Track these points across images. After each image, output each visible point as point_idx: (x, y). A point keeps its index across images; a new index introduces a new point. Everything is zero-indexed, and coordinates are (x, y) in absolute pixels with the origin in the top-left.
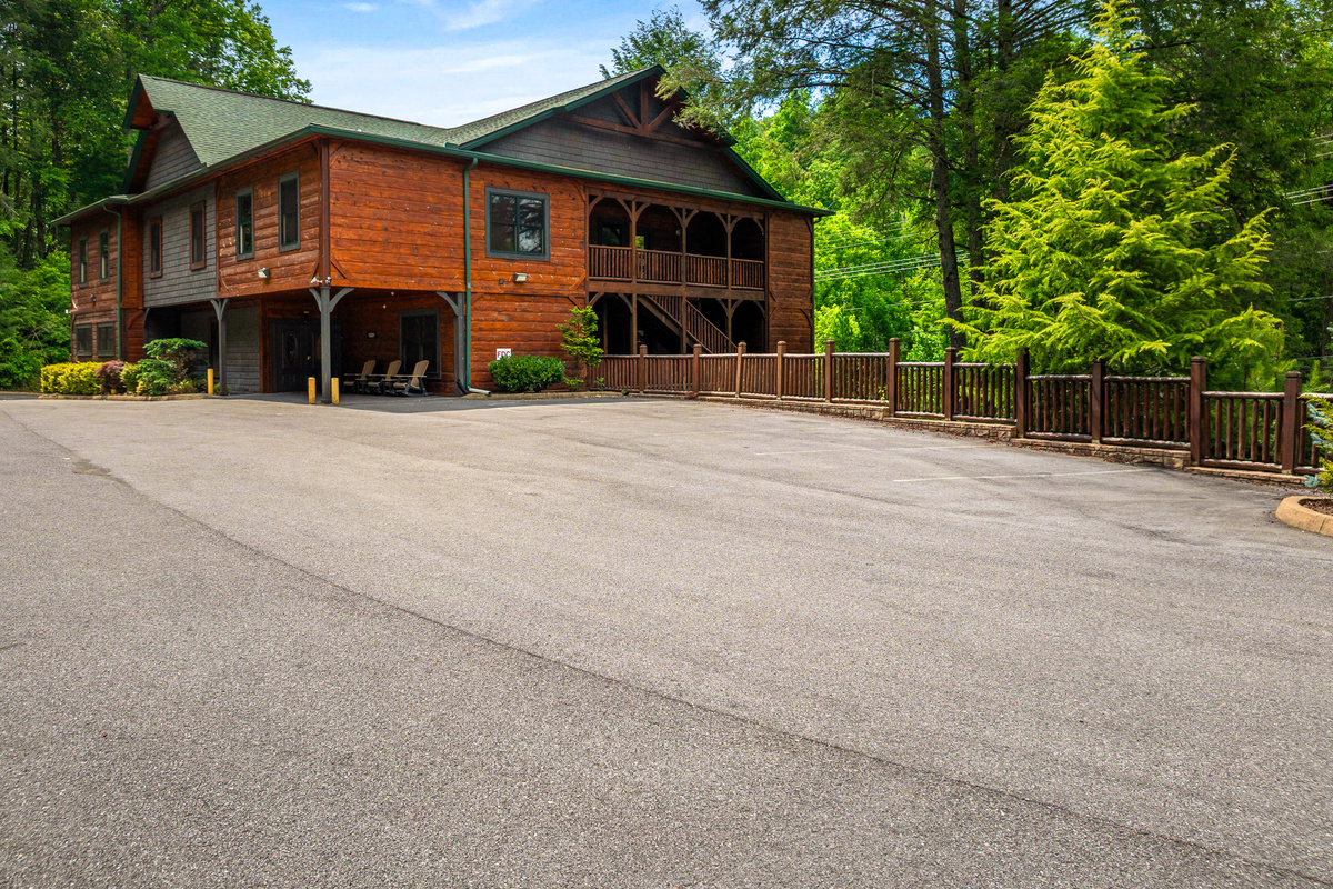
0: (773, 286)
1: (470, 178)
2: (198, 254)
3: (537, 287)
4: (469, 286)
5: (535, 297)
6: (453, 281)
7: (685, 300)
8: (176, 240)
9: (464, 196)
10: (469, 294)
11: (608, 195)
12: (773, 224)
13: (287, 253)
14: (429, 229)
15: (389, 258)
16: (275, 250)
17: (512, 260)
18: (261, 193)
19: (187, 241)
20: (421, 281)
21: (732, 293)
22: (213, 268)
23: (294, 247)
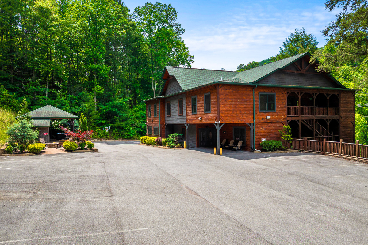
0: (342, 114)
1: (255, 91)
2: (181, 112)
3: (272, 120)
4: (254, 121)
5: (272, 123)
6: (250, 120)
7: (315, 121)
8: (174, 108)
9: (253, 96)
10: (254, 123)
11: (292, 91)
12: (342, 95)
13: (207, 114)
14: (244, 106)
15: (234, 115)
16: (203, 113)
17: (266, 113)
18: (199, 97)
19: (178, 108)
20: (242, 120)
21: (329, 117)
22: (185, 116)
23: (209, 112)
